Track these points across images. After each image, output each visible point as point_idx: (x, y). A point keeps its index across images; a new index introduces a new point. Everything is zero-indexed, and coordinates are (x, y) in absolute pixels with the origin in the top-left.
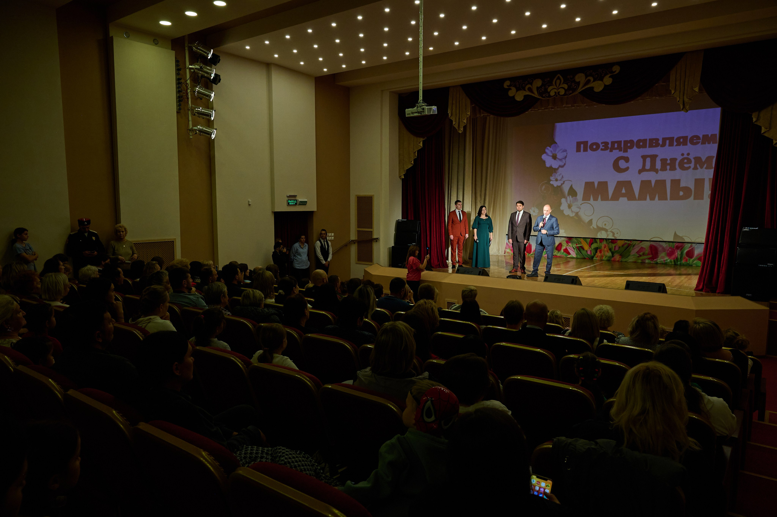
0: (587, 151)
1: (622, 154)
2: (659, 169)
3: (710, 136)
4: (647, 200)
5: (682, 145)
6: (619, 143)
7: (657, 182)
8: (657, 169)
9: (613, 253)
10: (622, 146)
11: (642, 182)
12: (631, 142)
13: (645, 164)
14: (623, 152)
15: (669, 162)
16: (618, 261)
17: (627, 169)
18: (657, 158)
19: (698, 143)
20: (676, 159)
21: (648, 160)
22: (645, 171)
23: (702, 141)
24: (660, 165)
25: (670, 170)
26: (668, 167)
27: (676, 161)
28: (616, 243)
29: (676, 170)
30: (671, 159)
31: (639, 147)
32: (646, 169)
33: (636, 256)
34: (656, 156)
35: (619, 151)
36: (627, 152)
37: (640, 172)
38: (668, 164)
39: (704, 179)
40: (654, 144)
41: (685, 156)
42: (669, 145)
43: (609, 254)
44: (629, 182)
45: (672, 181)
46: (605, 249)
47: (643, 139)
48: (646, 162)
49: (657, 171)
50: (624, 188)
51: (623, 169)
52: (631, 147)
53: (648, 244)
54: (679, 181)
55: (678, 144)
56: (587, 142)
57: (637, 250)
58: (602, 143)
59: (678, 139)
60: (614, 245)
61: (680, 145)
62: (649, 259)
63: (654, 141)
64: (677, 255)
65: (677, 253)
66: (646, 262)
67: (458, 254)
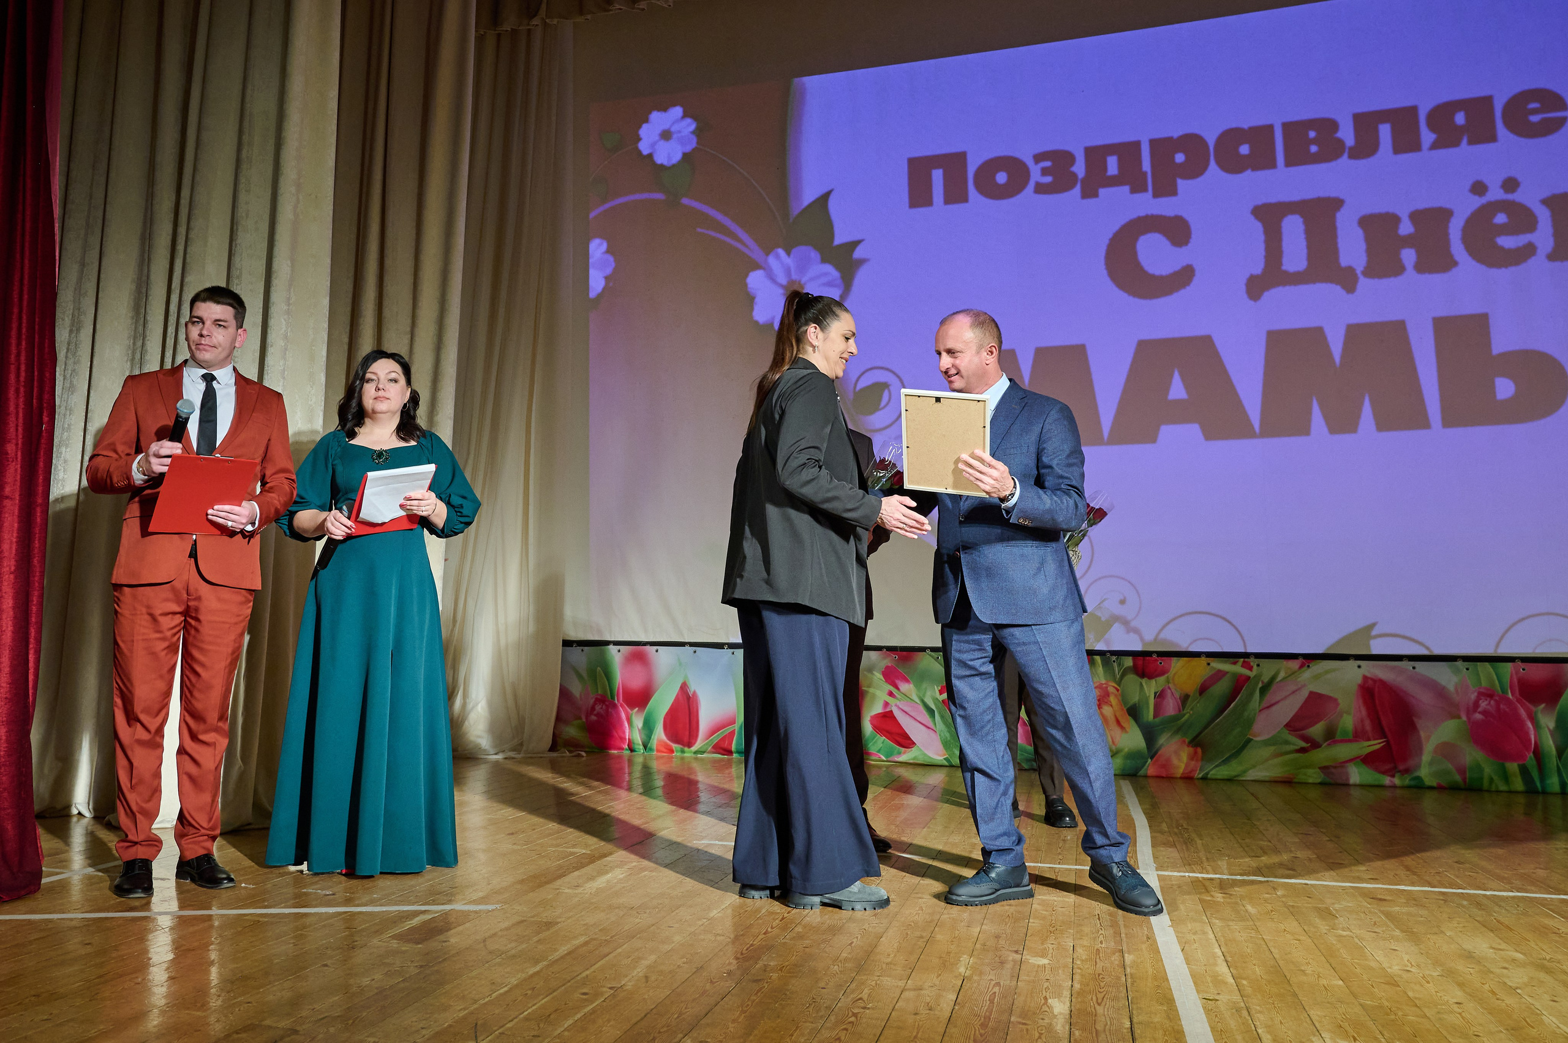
0: (964, 199)
1: (1147, 204)
2: (1359, 272)
4: (1314, 431)
5: (1470, 143)
6: (1128, 152)
7: (1356, 333)
8: (1349, 271)
9: (1150, 734)
10: (1147, 166)
11: (1276, 339)
12: (1191, 143)
13: (1280, 246)
14: (1155, 197)
15: (1406, 228)
16: (1188, 778)
17: (1184, 277)
18: (1338, 215)
20: (1445, 214)
21: (1293, 229)
22: (1284, 285)
25: (1422, 267)
26: (1409, 256)
27: (1448, 221)
28: (1163, 672)
29: (1456, 269)
30: (1417, 216)
31: (1233, 165)
32: (1286, 273)
33: (1292, 747)
34: (1337, 203)
35: (1133, 191)
36: (1173, 192)
37: (1256, 287)
38: (1408, 241)
40: (1314, 148)
41: (1496, 193)
42: (1399, 149)
43: (1133, 739)
44: (1205, 344)
45: (1441, 323)
46: (1107, 710)
47: (1250, 128)
48: (1280, 240)
49: (1347, 279)
50: (1176, 373)
51: (1161, 277)
52: (1195, 169)
53: (1352, 674)
54: (1479, 323)
55: (1447, 137)
57: (1287, 708)
58: (1039, 157)
59: (1442, 114)
60: (1151, 688)
61: (1456, 144)
62: (1368, 760)
63: (1312, 134)
64: (1535, 738)
65: (1533, 723)
66: (1352, 781)
67: (181, 751)
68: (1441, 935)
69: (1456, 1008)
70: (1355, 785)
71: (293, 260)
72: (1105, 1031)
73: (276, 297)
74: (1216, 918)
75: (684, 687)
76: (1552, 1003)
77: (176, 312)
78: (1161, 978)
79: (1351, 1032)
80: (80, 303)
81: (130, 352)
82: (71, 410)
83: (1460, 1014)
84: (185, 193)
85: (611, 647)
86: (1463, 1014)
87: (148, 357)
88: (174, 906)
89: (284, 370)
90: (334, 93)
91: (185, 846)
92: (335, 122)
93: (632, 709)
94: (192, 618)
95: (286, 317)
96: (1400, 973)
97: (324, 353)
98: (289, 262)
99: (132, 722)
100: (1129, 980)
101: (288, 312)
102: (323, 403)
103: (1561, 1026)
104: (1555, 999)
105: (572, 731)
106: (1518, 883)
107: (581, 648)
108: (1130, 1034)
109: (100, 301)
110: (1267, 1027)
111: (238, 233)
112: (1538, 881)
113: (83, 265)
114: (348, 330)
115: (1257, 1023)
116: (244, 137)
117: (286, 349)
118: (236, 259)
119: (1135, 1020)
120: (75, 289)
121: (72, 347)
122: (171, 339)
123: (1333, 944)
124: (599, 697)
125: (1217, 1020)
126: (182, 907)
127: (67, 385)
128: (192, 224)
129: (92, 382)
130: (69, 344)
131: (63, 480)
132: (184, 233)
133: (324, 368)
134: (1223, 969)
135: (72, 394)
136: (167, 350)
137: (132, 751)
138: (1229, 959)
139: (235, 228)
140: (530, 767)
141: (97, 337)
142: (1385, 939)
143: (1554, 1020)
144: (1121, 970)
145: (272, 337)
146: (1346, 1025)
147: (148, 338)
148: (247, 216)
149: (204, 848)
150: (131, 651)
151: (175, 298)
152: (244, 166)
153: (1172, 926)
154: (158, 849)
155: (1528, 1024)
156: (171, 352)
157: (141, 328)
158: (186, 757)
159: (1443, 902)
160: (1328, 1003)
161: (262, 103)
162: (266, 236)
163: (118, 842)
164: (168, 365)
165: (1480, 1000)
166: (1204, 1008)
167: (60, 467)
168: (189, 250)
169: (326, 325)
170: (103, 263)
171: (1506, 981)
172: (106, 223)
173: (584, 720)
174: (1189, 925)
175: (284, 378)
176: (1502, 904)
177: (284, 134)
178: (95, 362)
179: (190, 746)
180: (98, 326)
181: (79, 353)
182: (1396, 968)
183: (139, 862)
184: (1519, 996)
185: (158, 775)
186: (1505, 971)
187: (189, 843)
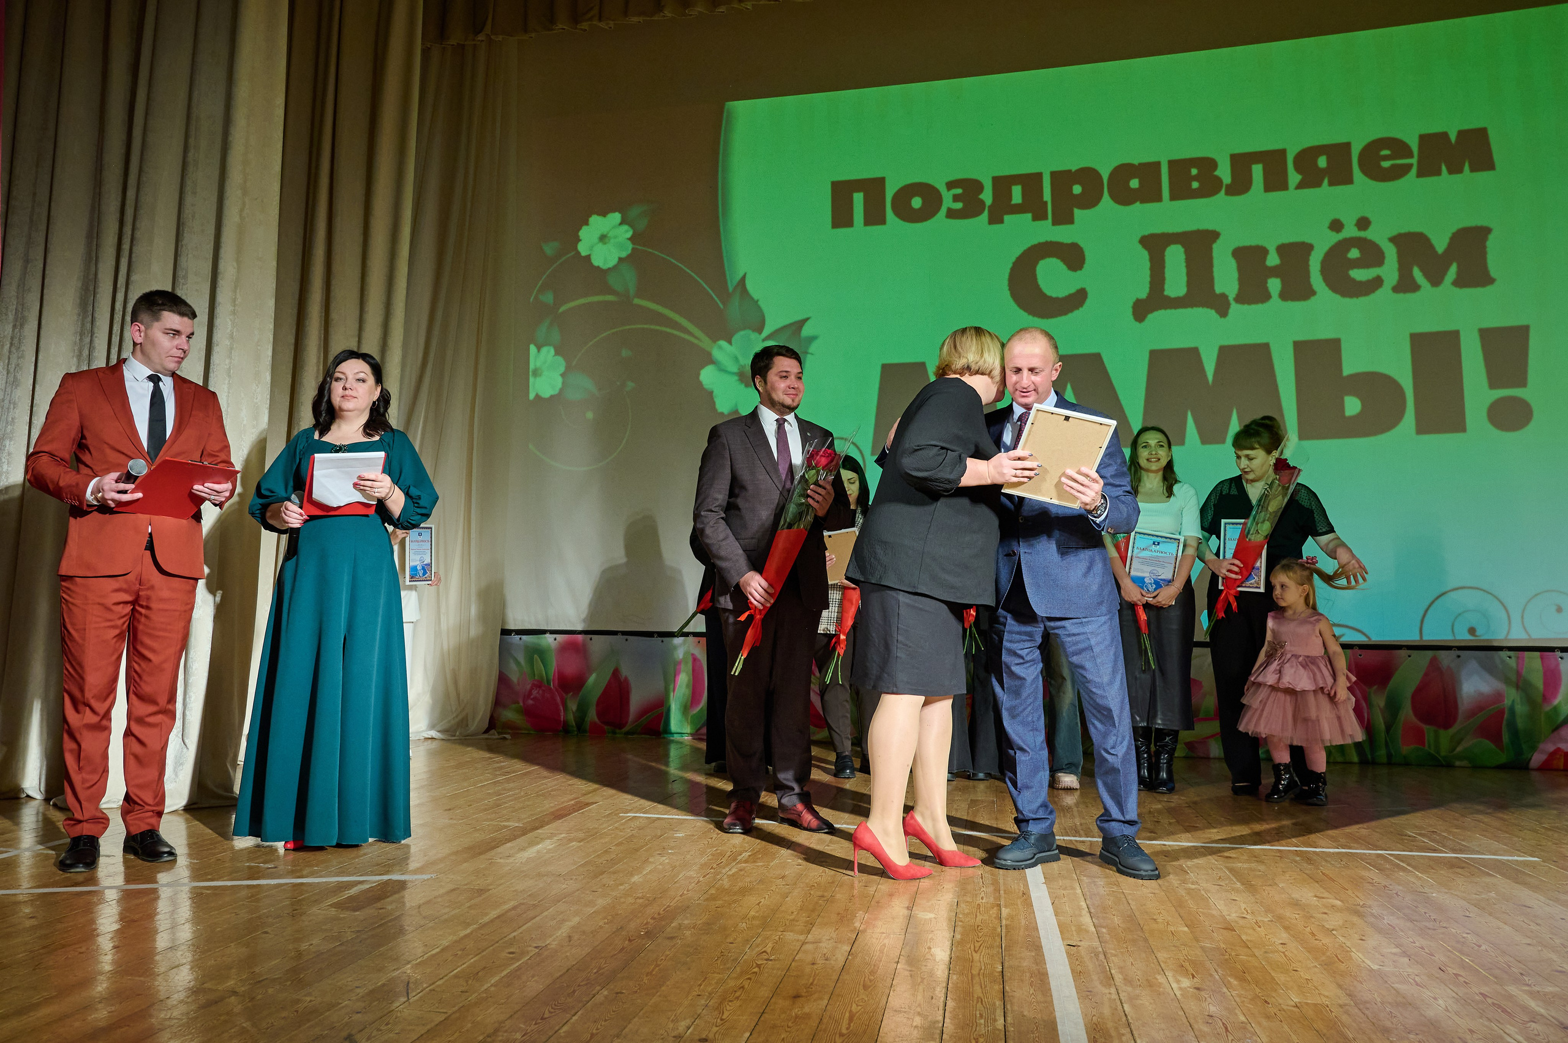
0: (882, 221)
1: (1047, 231)
2: (1231, 298)
3: (1453, 137)
4: (1187, 440)
5: (1331, 184)
6: (1031, 182)
7: (1226, 353)
8: (1224, 297)
10: (1047, 196)
11: (1155, 357)
12: (1088, 176)
13: (1163, 273)
14: (1055, 223)
15: (1273, 260)
17: (1078, 299)
18: (1215, 246)
19: (1407, 168)
20: (1304, 249)
21: (1175, 257)
22: (1166, 308)
23: (1419, 162)
24: (1236, 275)
25: (1285, 296)
26: (1274, 285)
27: (1309, 254)
29: (1313, 299)
30: (1282, 249)
31: (1124, 197)
32: (1168, 297)
34: (1214, 235)
35: (1035, 219)
36: (1070, 220)
37: (1141, 310)
38: (1274, 272)
39: (1455, 335)
40: (1195, 185)
41: (1351, 231)
42: (1269, 187)
44: (1095, 361)
45: (1299, 346)
47: (1140, 164)
48: (1163, 267)
49: (1221, 305)
50: (1069, 387)
51: (1057, 299)
52: (1090, 200)
54: (1333, 347)
55: (1309, 182)
56: (882, 181)
58: (950, 185)
59: (1306, 158)
61: (1317, 184)
63: (1194, 171)
64: (1368, 715)
65: (1366, 704)
66: (1212, 755)
67: (128, 733)
68: (1275, 887)
69: (1280, 948)
70: (1215, 758)
71: (238, 262)
72: (979, 974)
73: (222, 297)
74: (1084, 876)
75: (616, 673)
76: (1361, 941)
77: (121, 309)
78: (1032, 928)
79: (1191, 970)
80: (23, 298)
81: (76, 348)
82: (15, 404)
83: (1284, 953)
84: (131, 193)
85: (548, 635)
86: (1286, 953)
87: (96, 354)
88: (120, 880)
89: (229, 369)
90: (280, 101)
91: (131, 822)
92: (282, 128)
93: (567, 693)
94: (142, 606)
95: (231, 317)
96: (1237, 919)
97: (270, 353)
98: (235, 264)
99: (81, 707)
100: (1004, 930)
101: (234, 313)
102: (268, 401)
103: (1366, 960)
104: (1364, 938)
105: (509, 715)
106: (1343, 841)
107: (520, 636)
108: (1001, 977)
109: (45, 297)
110: (1121, 968)
111: (185, 235)
112: (1360, 839)
113: (27, 261)
114: (294, 331)
115: (1112, 965)
116: (190, 140)
117: (232, 348)
118: (183, 261)
119: (1006, 965)
120: (19, 286)
121: (16, 341)
122: (116, 336)
123: (1183, 896)
124: (536, 683)
125: (1077, 963)
126: (128, 880)
127: (11, 379)
128: (138, 225)
129: (37, 377)
130: (12, 338)
131: (7, 472)
132: (130, 233)
133: (269, 368)
134: (1086, 920)
135: (16, 388)
136: (112, 347)
137: (81, 734)
138: (1092, 910)
139: (181, 228)
140: (469, 749)
141: (42, 332)
142: (1227, 891)
143: (1360, 955)
144: (997, 922)
145: (217, 336)
146: (1187, 964)
147: (96, 335)
148: (193, 217)
149: (148, 824)
150: (84, 639)
151: (120, 296)
152: (191, 168)
153: (1045, 883)
154: (105, 826)
155: (1338, 959)
156: (117, 349)
157: (89, 326)
158: (133, 738)
159: (1279, 858)
160: (1174, 946)
161: (208, 108)
162: (212, 238)
163: (65, 820)
164: (114, 361)
165: (1302, 940)
166: (1068, 953)
167: (3, 460)
168: (135, 249)
169: (272, 326)
170: (48, 261)
171: (1325, 924)
172: (51, 221)
173: (521, 704)
174: (1060, 882)
175: (229, 376)
176: (1329, 859)
177: (230, 139)
178: (40, 357)
179: (136, 729)
180: (43, 322)
181: (23, 348)
182: (1234, 915)
183: (85, 839)
184: (1334, 937)
185: (105, 757)
186: (1324, 915)
187: (135, 819)
